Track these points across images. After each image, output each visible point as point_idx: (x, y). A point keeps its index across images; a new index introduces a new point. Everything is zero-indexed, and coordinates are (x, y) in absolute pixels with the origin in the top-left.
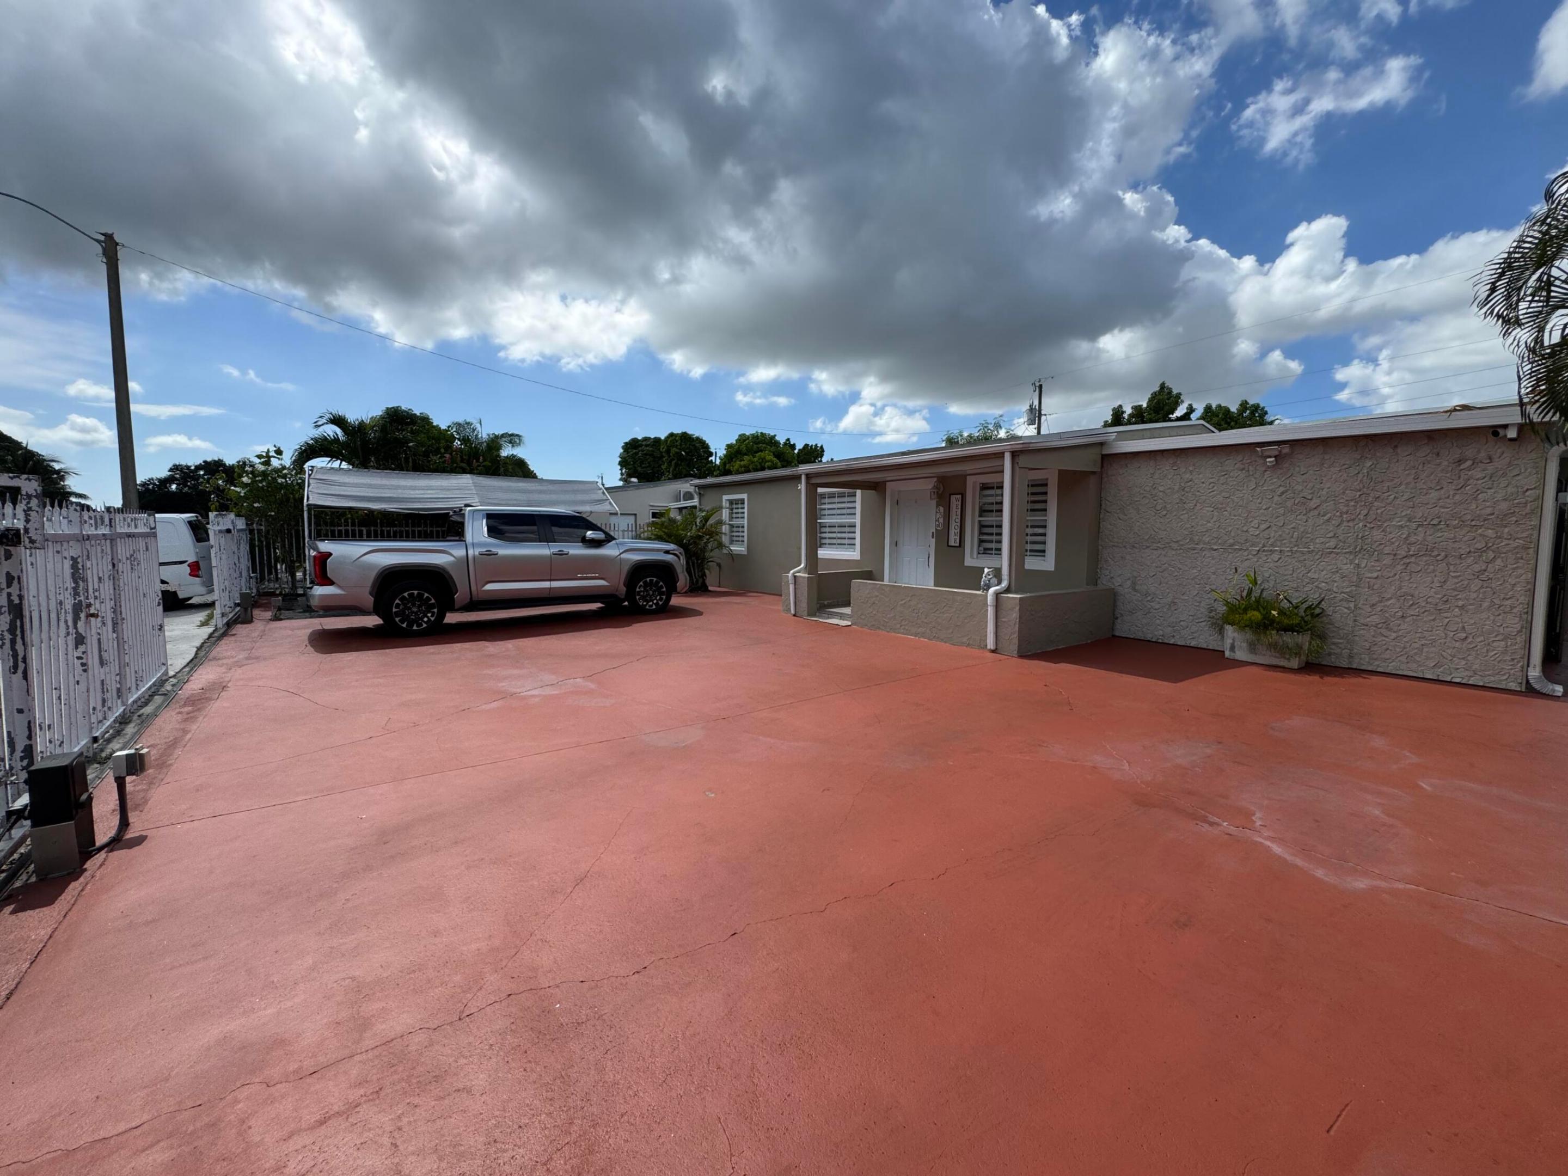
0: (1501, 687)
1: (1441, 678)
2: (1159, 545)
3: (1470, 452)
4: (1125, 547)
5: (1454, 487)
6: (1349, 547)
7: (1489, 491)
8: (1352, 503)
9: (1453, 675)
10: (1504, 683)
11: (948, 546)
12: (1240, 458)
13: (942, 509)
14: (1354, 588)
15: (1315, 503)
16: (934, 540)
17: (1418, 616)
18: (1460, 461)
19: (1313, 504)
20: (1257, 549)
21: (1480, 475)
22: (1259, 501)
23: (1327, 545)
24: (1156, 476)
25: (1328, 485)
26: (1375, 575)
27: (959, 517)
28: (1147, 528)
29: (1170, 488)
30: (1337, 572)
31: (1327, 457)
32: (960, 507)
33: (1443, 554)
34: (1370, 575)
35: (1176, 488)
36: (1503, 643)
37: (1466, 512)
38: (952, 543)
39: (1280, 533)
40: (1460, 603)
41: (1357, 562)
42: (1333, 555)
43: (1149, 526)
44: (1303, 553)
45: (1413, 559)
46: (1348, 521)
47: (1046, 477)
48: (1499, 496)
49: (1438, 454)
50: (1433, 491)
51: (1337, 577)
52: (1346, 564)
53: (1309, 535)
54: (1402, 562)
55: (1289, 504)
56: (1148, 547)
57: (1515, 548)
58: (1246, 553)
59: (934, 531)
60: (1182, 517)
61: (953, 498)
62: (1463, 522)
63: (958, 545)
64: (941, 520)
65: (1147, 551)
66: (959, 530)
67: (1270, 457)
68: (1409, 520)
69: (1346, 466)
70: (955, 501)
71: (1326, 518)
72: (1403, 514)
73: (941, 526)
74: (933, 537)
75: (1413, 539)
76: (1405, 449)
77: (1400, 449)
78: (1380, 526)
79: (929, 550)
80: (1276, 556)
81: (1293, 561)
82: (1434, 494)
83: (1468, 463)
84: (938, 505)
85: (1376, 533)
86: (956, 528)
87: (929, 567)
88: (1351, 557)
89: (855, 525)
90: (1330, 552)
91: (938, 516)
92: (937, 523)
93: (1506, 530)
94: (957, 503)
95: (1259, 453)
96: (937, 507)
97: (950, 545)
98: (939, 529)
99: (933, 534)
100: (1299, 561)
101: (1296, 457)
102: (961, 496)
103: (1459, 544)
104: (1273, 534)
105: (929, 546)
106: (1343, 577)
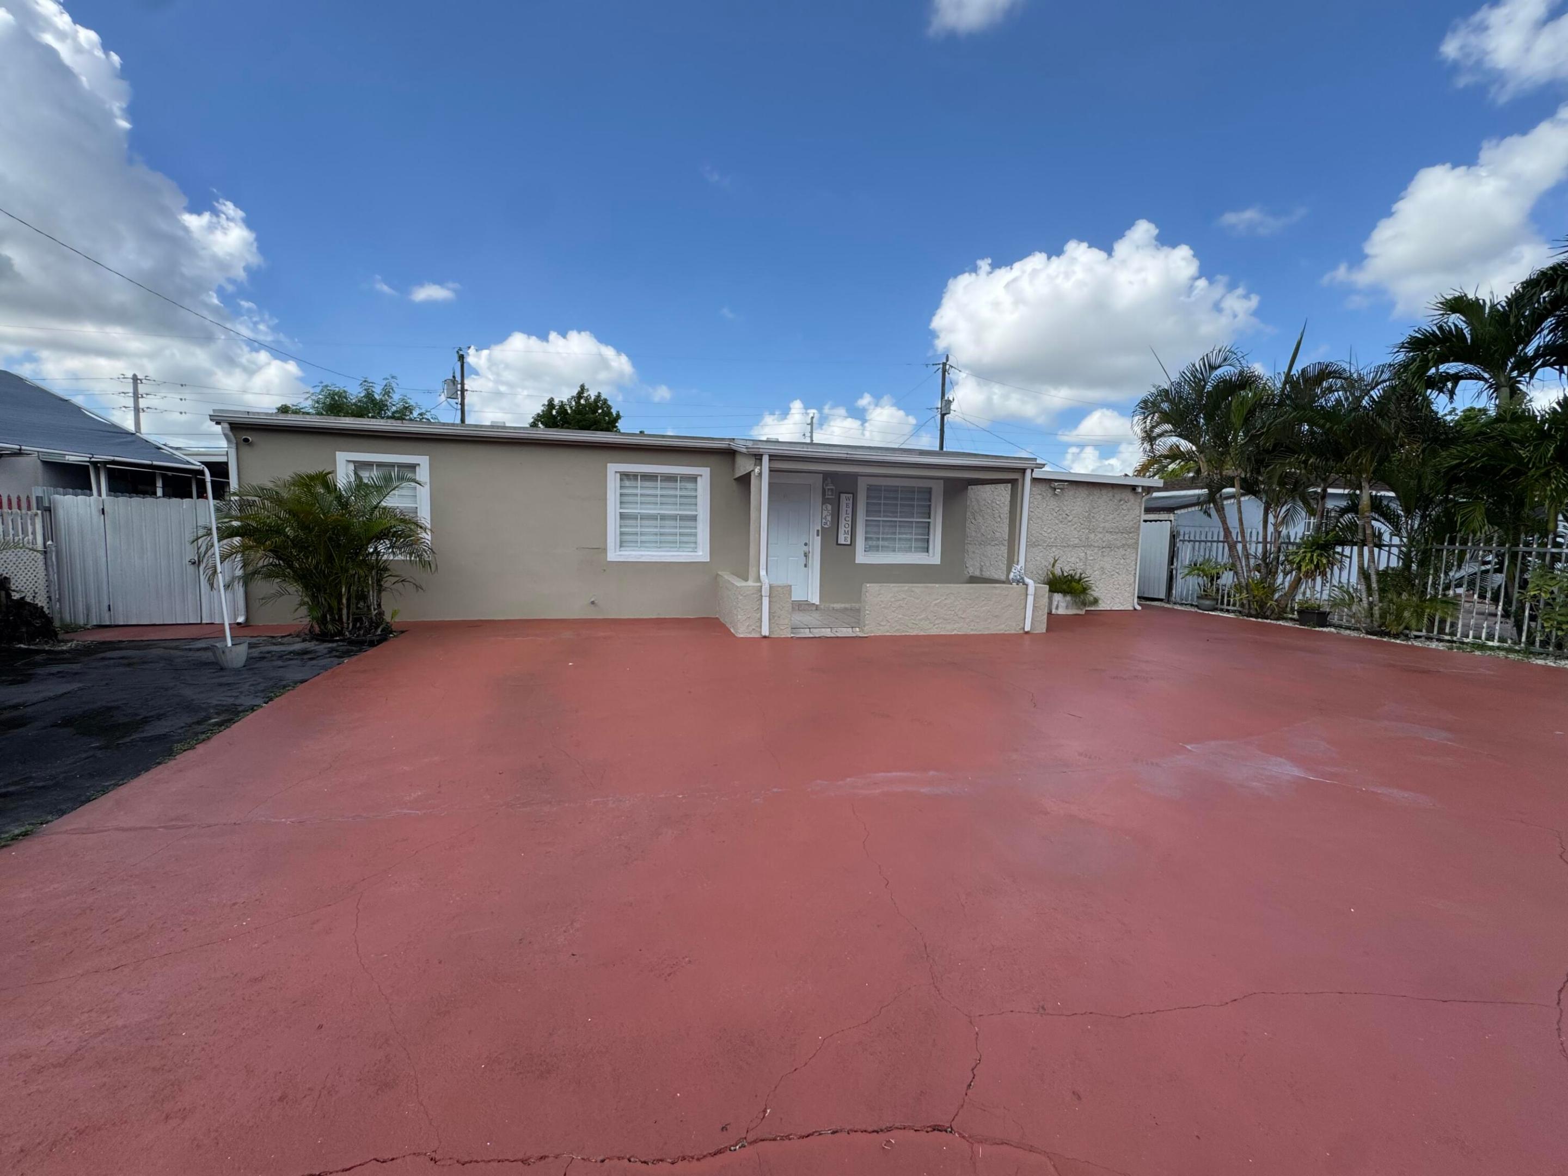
0: (1127, 610)
1: (1112, 609)
2: (996, 542)
3: (1123, 496)
4: (975, 544)
5: (1117, 513)
6: (1083, 543)
7: (1128, 516)
8: (1085, 519)
9: (1115, 607)
10: (1128, 607)
11: (838, 544)
12: (1040, 487)
13: (828, 507)
14: (1084, 566)
15: (1071, 518)
16: (820, 537)
17: (1105, 578)
18: (1120, 500)
19: (1069, 518)
20: (1048, 545)
21: (1126, 508)
22: (1047, 515)
23: (1075, 542)
24: (995, 493)
25: (1076, 508)
26: (1092, 558)
27: (850, 515)
30: (1078, 557)
31: (1077, 491)
32: (851, 506)
33: (1113, 547)
34: (1090, 559)
36: (1129, 588)
37: (1120, 526)
38: (841, 541)
39: (1056, 535)
40: (1117, 571)
41: (1086, 551)
42: (1077, 548)
43: (990, 528)
44: (1065, 547)
45: (1104, 550)
46: (1083, 529)
47: (929, 486)
48: (1130, 519)
49: (1114, 496)
50: (1111, 514)
51: (1078, 560)
52: (1081, 553)
53: (1068, 537)
54: (1101, 551)
55: (1060, 517)
57: (1133, 543)
58: (1040, 547)
59: (819, 529)
61: (843, 496)
62: (1119, 530)
63: (849, 543)
64: (829, 518)
65: (989, 547)
66: (850, 529)
67: (1058, 489)
68: (1103, 529)
69: (1082, 499)
70: (845, 500)
71: (1075, 526)
72: (1102, 526)
73: (828, 523)
74: (818, 535)
75: (1104, 539)
76: (1104, 492)
77: (1102, 491)
78: (1094, 532)
79: (806, 548)
80: (1054, 549)
81: (1061, 552)
82: (1111, 516)
83: (1122, 502)
84: (825, 501)
85: (1092, 536)
86: (847, 526)
87: (806, 566)
88: (1083, 549)
89: (694, 518)
90: (1075, 546)
91: (825, 513)
92: (824, 521)
93: (1131, 535)
94: (848, 502)
95: (1052, 485)
96: (823, 504)
97: (839, 542)
98: (826, 526)
99: (818, 531)
100: (1064, 552)
101: (1066, 490)
102: (852, 495)
103: (1118, 542)
104: (1053, 536)
105: (806, 544)
106: (1080, 560)
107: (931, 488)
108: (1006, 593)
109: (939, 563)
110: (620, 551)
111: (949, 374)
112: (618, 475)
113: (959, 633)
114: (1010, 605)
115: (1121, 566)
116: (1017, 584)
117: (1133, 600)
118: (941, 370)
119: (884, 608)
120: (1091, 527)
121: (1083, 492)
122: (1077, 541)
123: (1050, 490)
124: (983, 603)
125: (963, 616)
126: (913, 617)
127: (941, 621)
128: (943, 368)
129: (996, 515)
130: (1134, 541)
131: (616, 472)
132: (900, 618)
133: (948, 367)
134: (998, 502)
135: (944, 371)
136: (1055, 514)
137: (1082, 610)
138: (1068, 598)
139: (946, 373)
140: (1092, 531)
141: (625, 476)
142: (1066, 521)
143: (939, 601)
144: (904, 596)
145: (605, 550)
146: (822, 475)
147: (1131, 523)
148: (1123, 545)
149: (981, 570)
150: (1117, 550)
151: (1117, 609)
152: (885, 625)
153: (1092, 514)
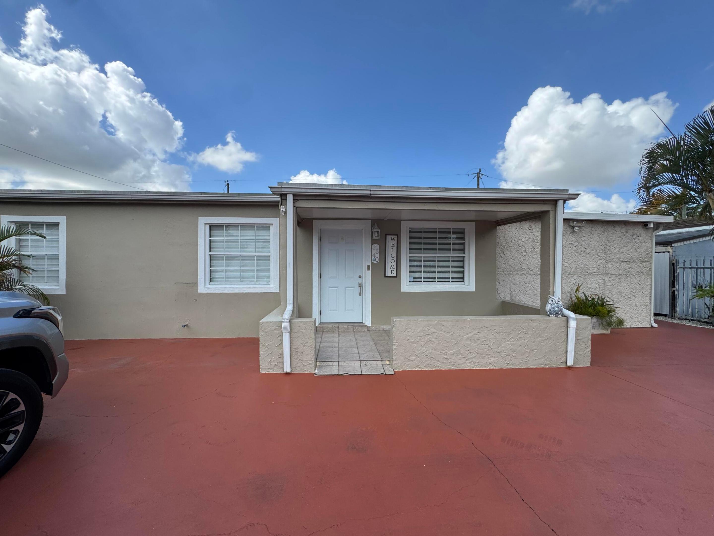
0: (646, 327)
1: (631, 327)
2: (523, 272)
3: (636, 231)
4: (505, 274)
5: (631, 246)
6: (601, 272)
7: (640, 248)
8: (601, 251)
9: (634, 325)
10: (646, 325)
11: (385, 276)
13: (377, 246)
14: (604, 291)
15: (589, 251)
16: (370, 271)
17: (623, 301)
18: (633, 235)
19: (588, 251)
20: (568, 273)
21: (638, 242)
22: (567, 249)
23: (594, 271)
24: (521, 232)
25: (593, 242)
26: (610, 284)
27: (395, 253)
29: (527, 240)
30: (597, 283)
31: (593, 229)
32: (395, 245)
33: (629, 274)
34: (608, 284)
35: (531, 240)
36: (645, 309)
37: (634, 256)
38: (388, 274)
39: (576, 265)
40: (634, 294)
41: (604, 278)
42: (596, 276)
43: (517, 261)
44: (585, 275)
45: (621, 277)
46: (600, 260)
47: (463, 227)
48: (643, 250)
49: (627, 232)
50: (625, 247)
51: (597, 286)
52: (600, 280)
53: (587, 266)
54: (618, 278)
55: (579, 251)
56: (517, 274)
57: (647, 271)
59: (370, 264)
60: (534, 256)
61: (389, 238)
62: (633, 260)
63: (395, 275)
64: (378, 255)
65: (517, 276)
66: (395, 264)
67: (576, 227)
68: (619, 260)
69: (599, 234)
70: (391, 241)
71: (593, 258)
72: (617, 257)
73: (377, 260)
74: (368, 269)
75: (620, 268)
76: (618, 228)
77: (616, 229)
78: (610, 262)
79: (360, 281)
80: (575, 277)
81: (582, 279)
82: (626, 248)
83: (635, 237)
84: (373, 242)
85: (609, 265)
86: (393, 261)
87: (360, 295)
88: (602, 276)
89: (268, 258)
90: (594, 274)
91: (374, 252)
92: (373, 258)
93: (644, 264)
94: (393, 242)
95: (571, 224)
96: (372, 244)
97: (386, 275)
98: (375, 262)
99: (368, 266)
100: (584, 279)
101: (584, 228)
102: (396, 236)
103: (632, 270)
104: (574, 266)
105: (360, 277)
106: (600, 286)
107: (464, 229)
108: (544, 326)
109: (474, 291)
110: (209, 285)
111: (481, 178)
112: (208, 227)
113: (495, 368)
114: (549, 339)
115: (637, 291)
116: (556, 317)
117: (650, 319)
119: (412, 342)
120: (608, 258)
121: (598, 230)
122: (595, 270)
123: (569, 229)
124: (520, 336)
125: (498, 350)
126: (444, 352)
127: (474, 355)
128: (478, 175)
129: (522, 250)
130: (647, 269)
131: (206, 224)
132: (430, 353)
133: (480, 175)
134: (523, 240)
135: (478, 177)
136: (574, 248)
137: (607, 329)
138: (595, 320)
140: (607, 261)
141: (212, 227)
142: (584, 254)
143: (471, 335)
144: (434, 331)
145: (196, 284)
146: (371, 221)
147: (644, 254)
148: (638, 273)
149: (511, 296)
150: (633, 277)
151: (635, 327)
152: (414, 360)
153: (608, 248)
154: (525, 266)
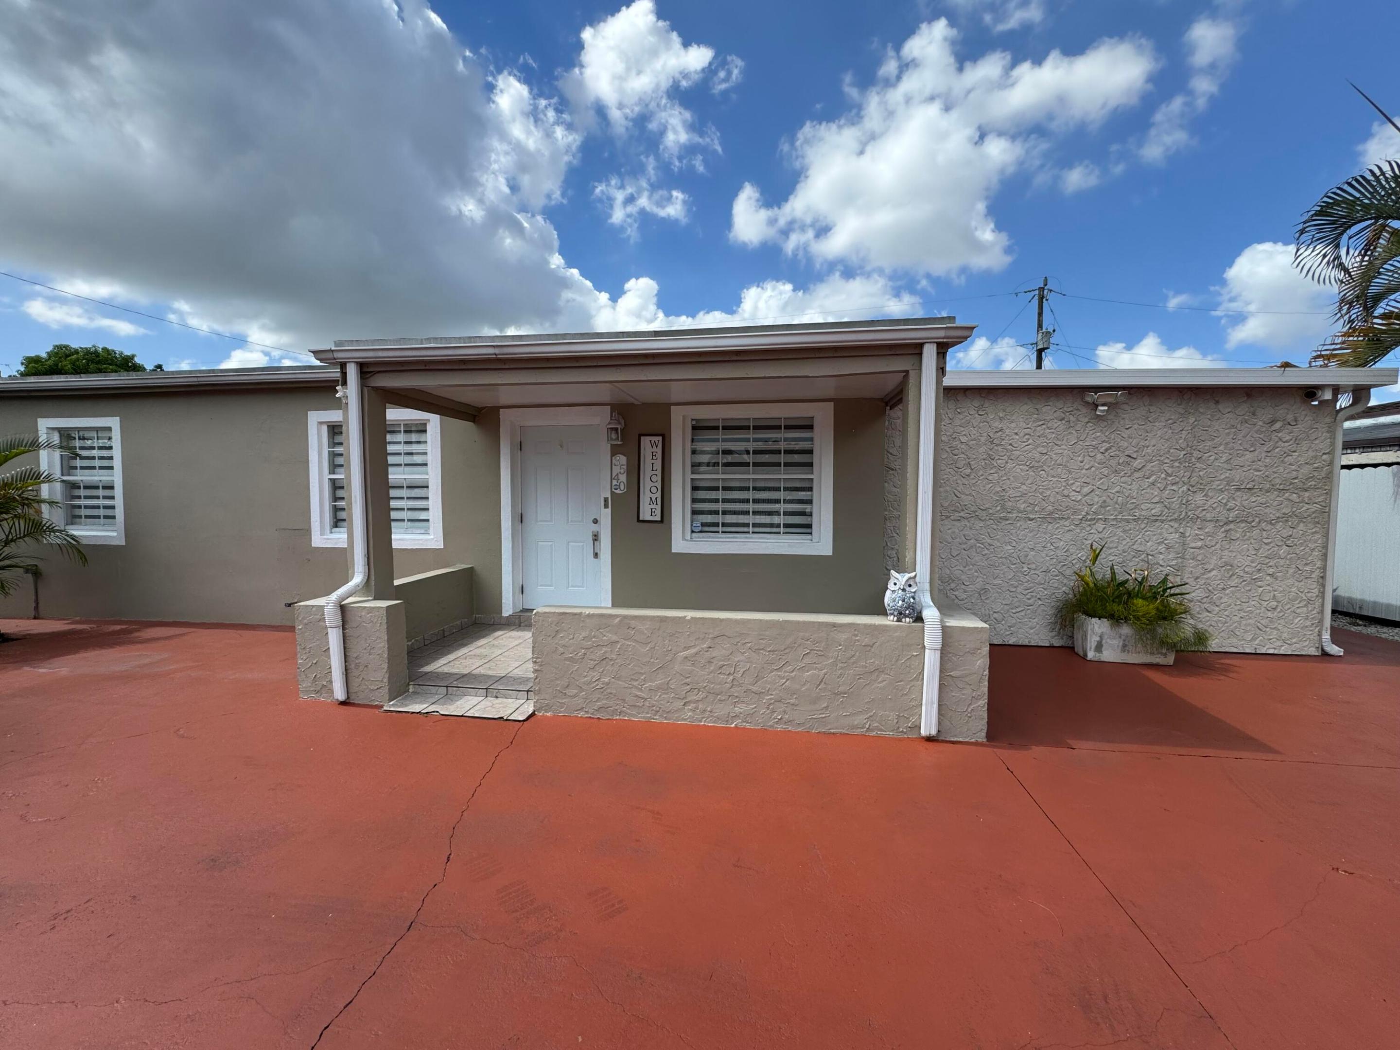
0: (1304, 654)
1: (1258, 652)
2: (962, 514)
3: (1281, 411)
5: (1265, 449)
6: (1174, 513)
7: (1294, 454)
8: (1177, 464)
9: (1267, 647)
10: (1306, 649)
11: (639, 521)
12: (1060, 404)
13: (622, 459)
14: (1180, 560)
15: (1140, 463)
16: (609, 510)
17: (1237, 587)
18: (1273, 422)
19: (1136, 464)
20: (1080, 517)
21: (1288, 438)
22: (1080, 459)
23: (1153, 511)
24: (957, 422)
25: (1153, 442)
26: (1199, 544)
27: (659, 473)
28: (946, 491)
29: (974, 440)
30: (1163, 542)
31: (1153, 409)
32: (659, 456)
33: (1257, 520)
34: (1193, 545)
35: (983, 439)
36: (1305, 609)
37: (1276, 475)
38: (645, 515)
39: (1104, 498)
40: (1271, 571)
41: (1181, 530)
42: (1158, 524)
43: (948, 488)
44: (1128, 521)
45: (1232, 526)
46: (1173, 484)
47: (810, 415)
48: (1302, 460)
49: (1254, 414)
50: (1248, 452)
51: (1162, 548)
52: (1171, 533)
53: (1134, 501)
54: (1223, 529)
55: (1113, 463)
56: (948, 517)
57: (1313, 513)
58: (1067, 523)
59: (609, 495)
60: (990, 478)
61: (646, 441)
62: (1273, 485)
63: (658, 518)
64: (623, 478)
65: (946, 522)
66: (659, 494)
67: (1103, 405)
68: (1228, 484)
69: (1170, 422)
70: (650, 447)
71: (1151, 480)
72: (1223, 477)
73: (622, 487)
74: (606, 506)
75: (1231, 504)
76: (1226, 407)
77: (1220, 407)
78: (1202, 490)
79: (595, 528)
80: (1100, 526)
81: (1119, 532)
82: (1249, 456)
83: (1278, 425)
84: (615, 451)
85: (1199, 498)
86: (654, 490)
87: (595, 556)
88: (1176, 525)
89: (424, 485)
90: (1155, 520)
91: (616, 470)
92: (614, 482)
93: (1307, 494)
94: (654, 449)
95: (1089, 399)
96: (612, 455)
97: (641, 518)
98: (618, 491)
99: (606, 500)
100: (1124, 531)
101: (1125, 407)
102: (660, 438)
103: (1268, 510)
104: (1096, 499)
105: (595, 521)
106: (1168, 548)
107: (811, 420)
109: (827, 554)
110: (331, 533)
111: (1047, 300)
112: (325, 428)
113: (748, 726)
114: (879, 670)
115: (1282, 562)
116: (899, 620)
117: (1320, 635)
118: (1036, 297)
119: (571, 659)
120: (1194, 480)
121: (1170, 411)
122: (1157, 510)
123: (1084, 410)
125: (754, 688)
126: (635, 683)
127: (701, 695)
128: (1039, 294)
129: (961, 464)
130: (1314, 507)
131: (321, 423)
132: (608, 684)
133: (1046, 292)
134: (964, 439)
135: (1041, 299)
136: (1099, 456)
137: (1165, 655)
138: (1126, 630)
139: (1044, 300)
140: (1193, 489)
141: (333, 429)
142: (1127, 470)
143: (693, 651)
144: (615, 638)
145: (307, 532)
146: (609, 407)
147: (1305, 470)
148: (1285, 518)
150: (1269, 527)
151: (1271, 651)
152: (575, 696)
153: (1196, 454)
154: (966, 500)
